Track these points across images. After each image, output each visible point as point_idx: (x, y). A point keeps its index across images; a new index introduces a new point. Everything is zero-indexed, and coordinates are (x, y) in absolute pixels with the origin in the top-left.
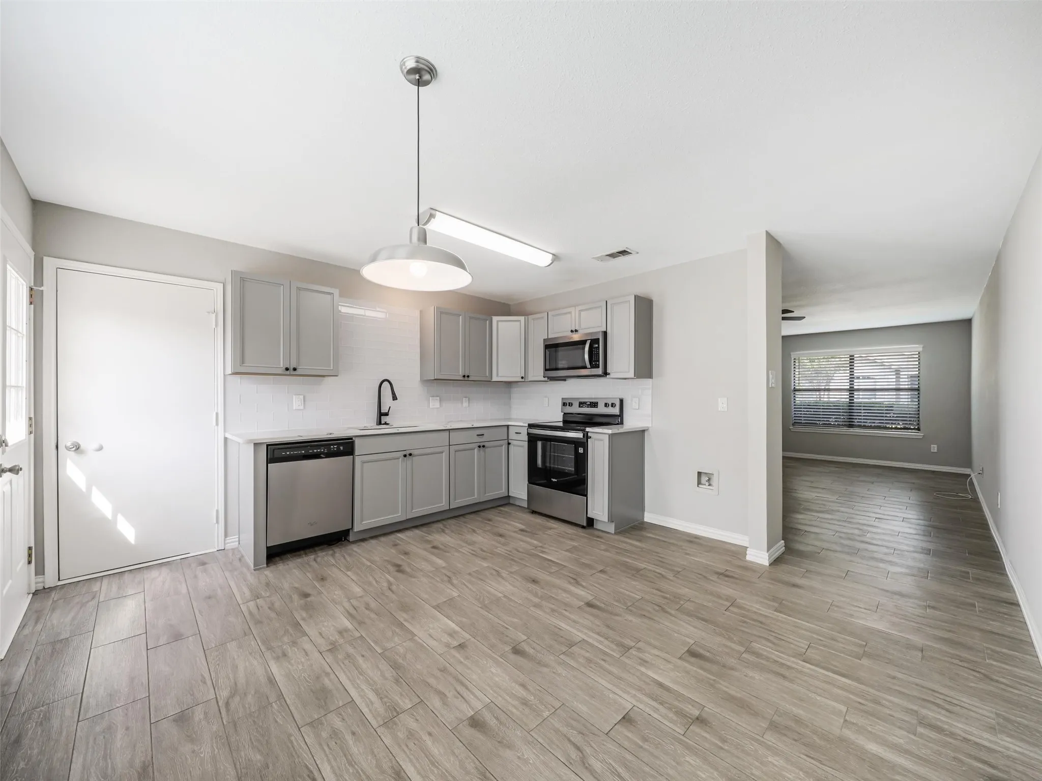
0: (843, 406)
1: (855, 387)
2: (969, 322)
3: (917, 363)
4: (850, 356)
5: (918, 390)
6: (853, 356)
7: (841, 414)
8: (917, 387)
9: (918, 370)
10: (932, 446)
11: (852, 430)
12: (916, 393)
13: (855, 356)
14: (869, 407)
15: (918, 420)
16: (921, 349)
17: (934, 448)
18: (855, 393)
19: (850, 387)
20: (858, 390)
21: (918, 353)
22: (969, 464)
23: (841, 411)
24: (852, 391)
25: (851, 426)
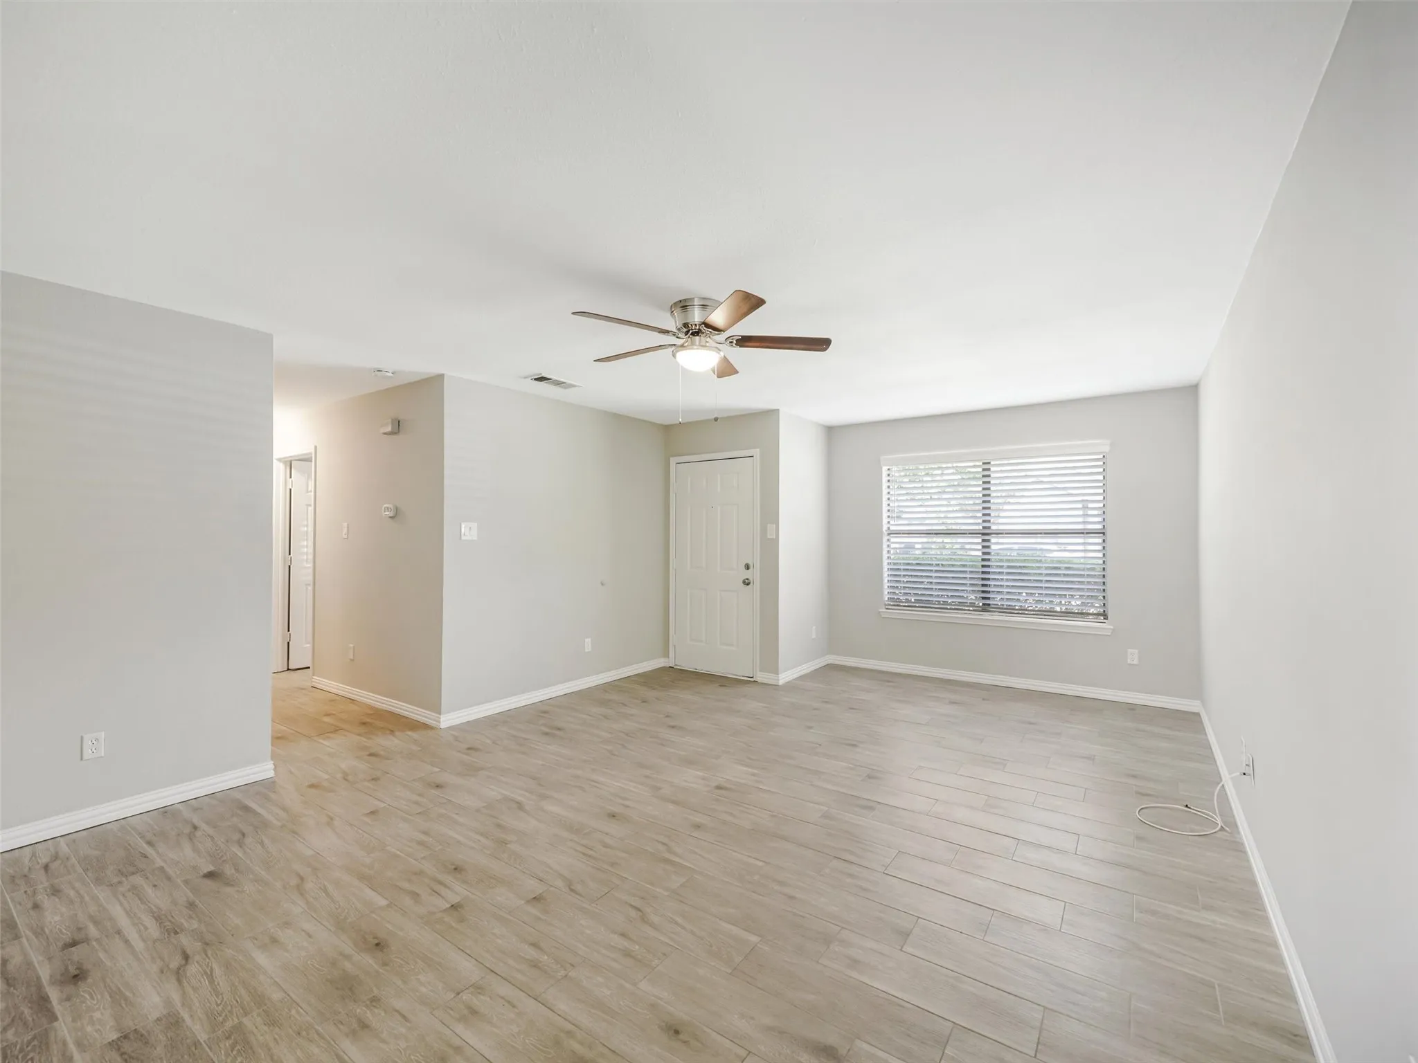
0: (972, 566)
1: (994, 527)
2: (1191, 391)
3: (1101, 477)
4: (984, 463)
5: (1104, 534)
6: (989, 463)
7: (969, 582)
8: (1100, 526)
9: (1101, 491)
10: (1130, 651)
11: (986, 616)
12: (1100, 541)
13: (992, 463)
14: (1018, 570)
15: (1104, 597)
16: (1106, 449)
17: (1133, 656)
18: (993, 540)
19: (984, 528)
20: (998, 533)
21: (1101, 457)
22: (1196, 689)
23: (968, 576)
24: (986, 533)
25: (986, 608)
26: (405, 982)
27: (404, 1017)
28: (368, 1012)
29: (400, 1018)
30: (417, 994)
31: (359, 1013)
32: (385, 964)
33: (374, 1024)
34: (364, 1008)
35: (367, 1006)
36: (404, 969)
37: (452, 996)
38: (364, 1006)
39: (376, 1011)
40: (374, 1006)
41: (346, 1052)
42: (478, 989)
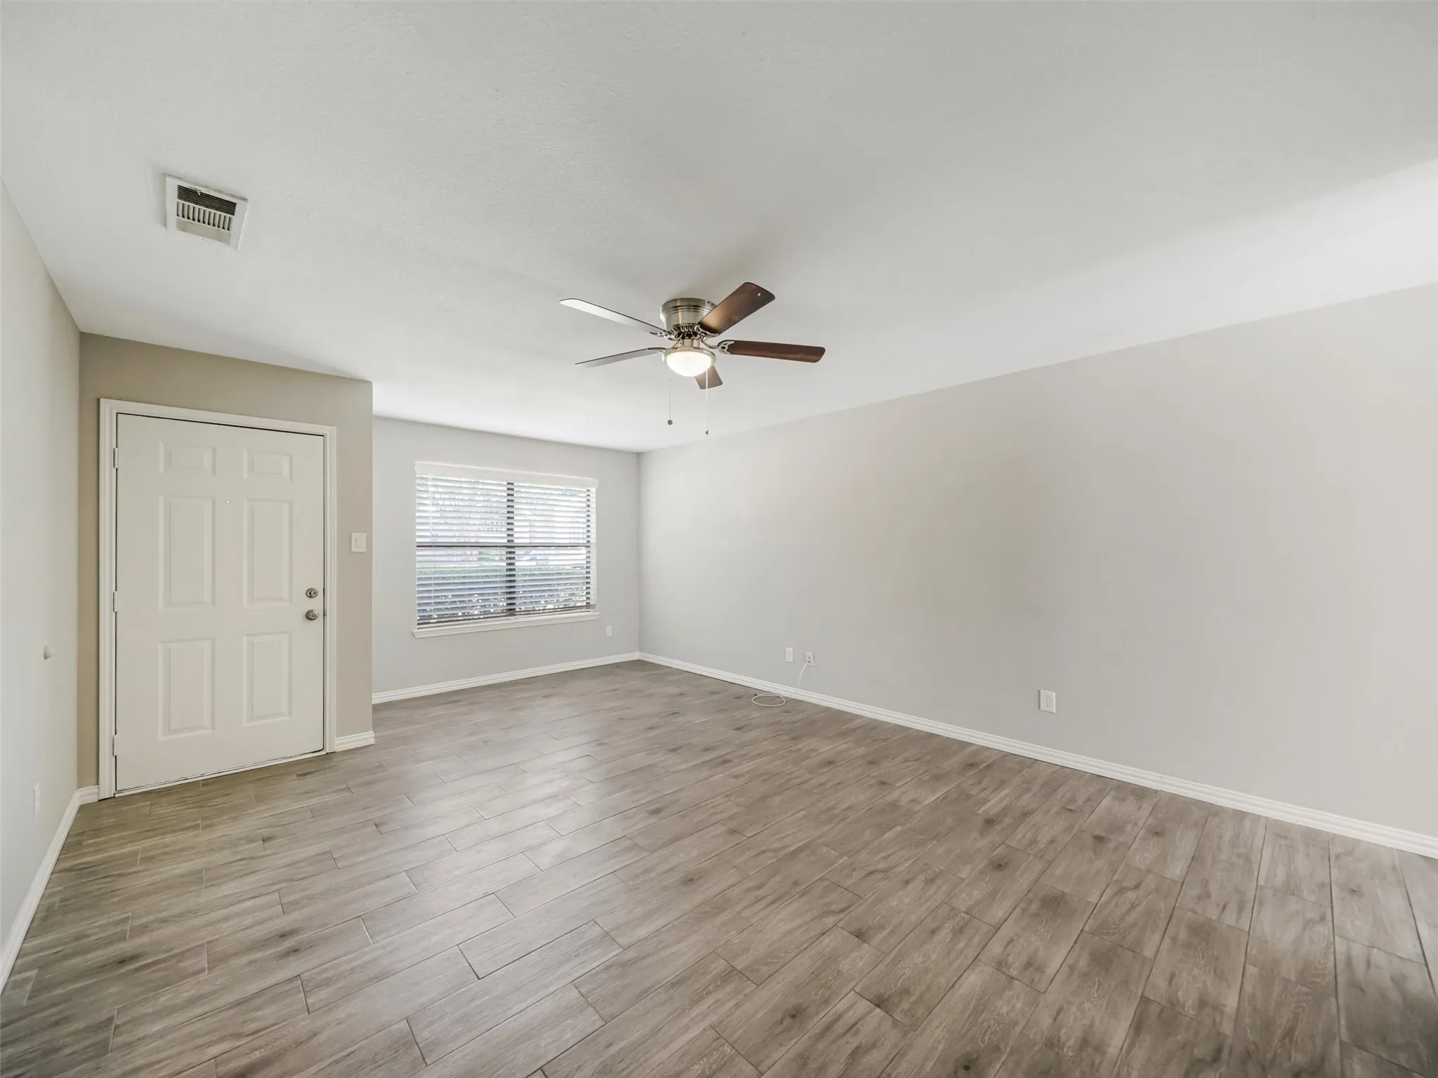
0: (498, 576)
1: (516, 541)
4: (508, 483)
6: (513, 484)
11: (511, 619)
13: (516, 484)
18: (517, 552)
19: (509, 541)
20: (521, 546)
24: (510, 547)
25: (511, 612)
26: (1016, 1023)
27: (1058, 1013)
28: (1067, 1045)
29: (1062, 1015)
30: (1026, 1009)
31: (1072, 1053)
32: (997, 1049)
33: (1079, 1034)
34: (1065, 1050)
35: (1062, 1048)
36: (998, 1029)
37: (1017, 982)
38: (1063, 1050)
39: (1063, 1039)
40: (1058, 1041)
41: (1120, 1047)
42: (1001, 965)
